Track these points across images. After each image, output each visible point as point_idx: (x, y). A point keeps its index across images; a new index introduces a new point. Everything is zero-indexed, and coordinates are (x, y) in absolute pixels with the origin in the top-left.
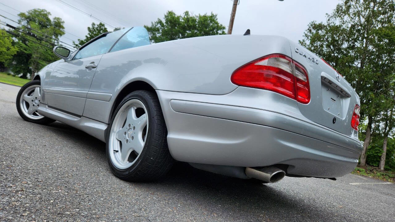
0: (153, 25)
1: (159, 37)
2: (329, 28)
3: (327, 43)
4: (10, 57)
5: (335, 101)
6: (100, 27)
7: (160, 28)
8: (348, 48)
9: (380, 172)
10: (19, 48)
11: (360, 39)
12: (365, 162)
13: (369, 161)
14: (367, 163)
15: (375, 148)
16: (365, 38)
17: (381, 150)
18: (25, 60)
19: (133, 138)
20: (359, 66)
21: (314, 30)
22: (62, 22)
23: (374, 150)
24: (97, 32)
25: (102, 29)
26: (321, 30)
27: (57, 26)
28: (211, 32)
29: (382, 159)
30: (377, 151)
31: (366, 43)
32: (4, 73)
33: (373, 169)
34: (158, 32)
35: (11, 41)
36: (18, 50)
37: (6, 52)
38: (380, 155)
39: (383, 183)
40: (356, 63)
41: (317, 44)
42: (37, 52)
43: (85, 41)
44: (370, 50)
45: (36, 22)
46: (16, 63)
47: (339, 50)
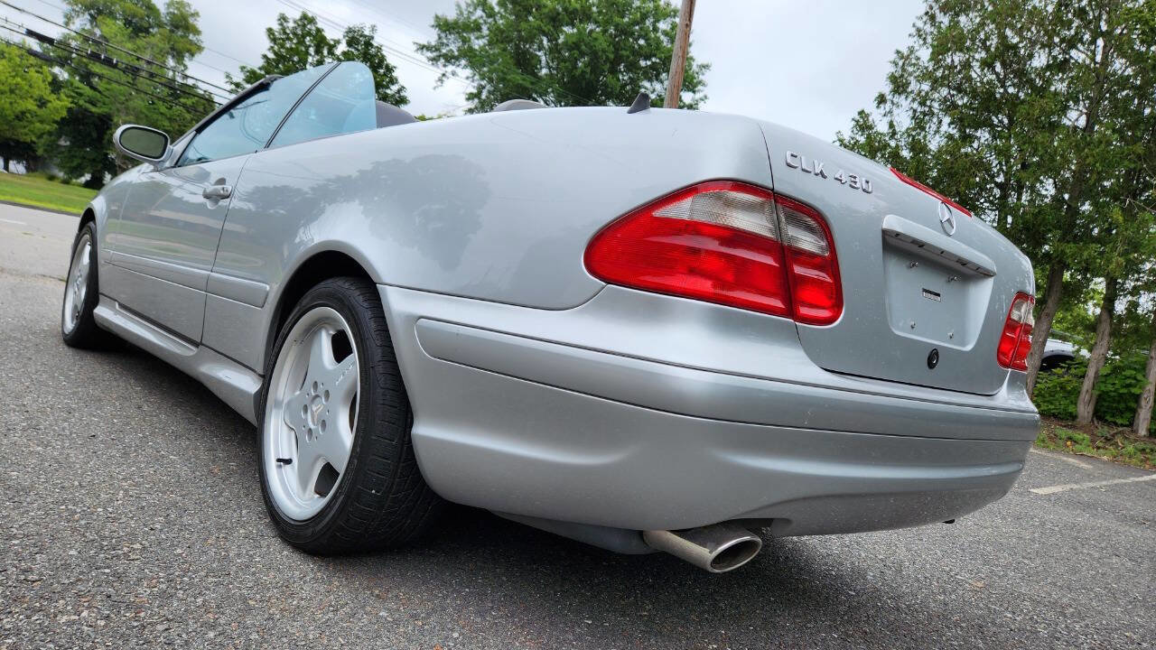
0: (462, 13)
1: (482, 49)
2: (990, 8)
3: (983, 54)
4: (48, 127)
5: (938, 295)
6: (304, 26)
7: (481, 21)
8: (1049, 67)
9: (1136, 441)
10: (72, 97)
11: (1087, 37)
12: (1091, 413)
13: (1103, 409)
14: (1099, 415)
15: (1123, 373)
16: (1103, 34)
17: (1140, 377)
18: (95, 135)
19: (324, 424)
20: (1082, 122)
21: (945, 14)
22: (192, 15)
23: (1119, 376)
24: (295, 41)
25: (309, 34)
26: (967, 15)
27: (177, 27)
28: (637, 28)
29: (1143, 403)
30: (1128, 381)
31: (1104, 53)
32: (36, 174)
33: (1113, 436)
34: (477, 34)
35: (47, 77)
36: (70, 105)
37: (38, 114)
38: (1135, 391)
39: (1140, 479)
40: (1073, 114)
41: (953, 61)
42: (127, 108)
43: (263, 72)
44: (1115, 73)
45: (116, 19)
46: (68, 143)
47: (1022, 76)
